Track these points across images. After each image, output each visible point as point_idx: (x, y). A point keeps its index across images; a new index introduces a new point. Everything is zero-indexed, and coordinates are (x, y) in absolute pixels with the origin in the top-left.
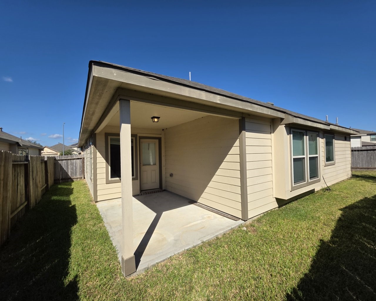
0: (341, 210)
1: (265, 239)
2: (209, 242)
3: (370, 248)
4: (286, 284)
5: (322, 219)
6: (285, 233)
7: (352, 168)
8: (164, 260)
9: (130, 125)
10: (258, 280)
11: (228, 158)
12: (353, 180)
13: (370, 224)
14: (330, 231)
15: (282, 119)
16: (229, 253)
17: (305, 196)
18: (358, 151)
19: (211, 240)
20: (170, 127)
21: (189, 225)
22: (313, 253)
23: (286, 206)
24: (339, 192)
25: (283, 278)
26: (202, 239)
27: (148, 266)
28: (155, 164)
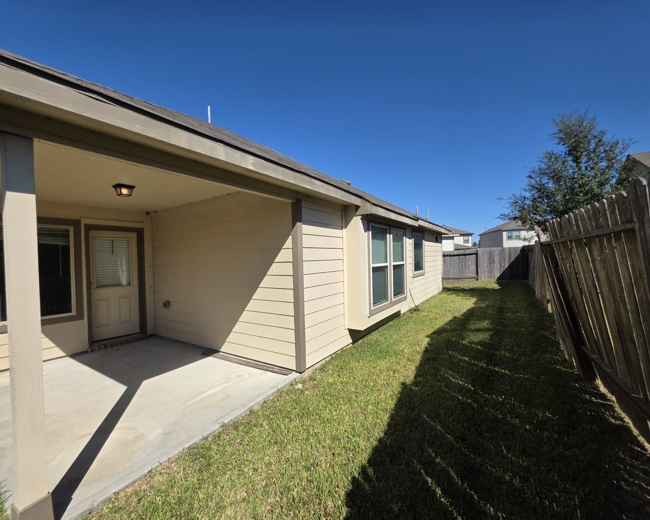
0: (427, 336)
1: (329, 398)
2: (234, 423)
3: (454, 383)
4: (353, 462)
5: (406, 353)
6: (358, 382)
7: (443, 279)
8: (134, 482)
9: (35, 196)
10: (312, 469)
11: (274, 269)
12: (444, 295)
13: (456, 351)
14: (414, 368)
15: (357, 207)
16: (269, 434)
17: (389, 322)
18: (450, 256)
19: (239, 419)
20: (164, 209)
21: (197, 399)
22: (391, 404)
23: (363, 339)
24: (428, 312)
25: (349, 454)
26: (222, 420)
27: (91, 507)
28: (129, 284)
